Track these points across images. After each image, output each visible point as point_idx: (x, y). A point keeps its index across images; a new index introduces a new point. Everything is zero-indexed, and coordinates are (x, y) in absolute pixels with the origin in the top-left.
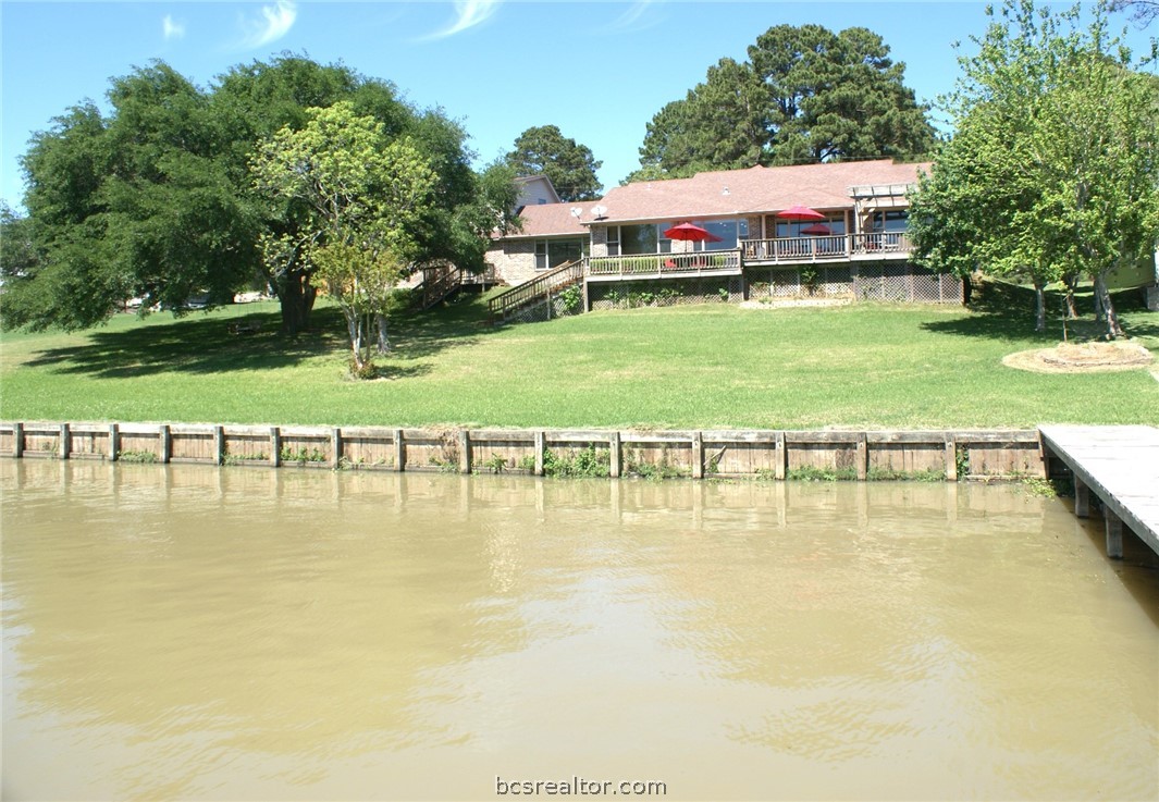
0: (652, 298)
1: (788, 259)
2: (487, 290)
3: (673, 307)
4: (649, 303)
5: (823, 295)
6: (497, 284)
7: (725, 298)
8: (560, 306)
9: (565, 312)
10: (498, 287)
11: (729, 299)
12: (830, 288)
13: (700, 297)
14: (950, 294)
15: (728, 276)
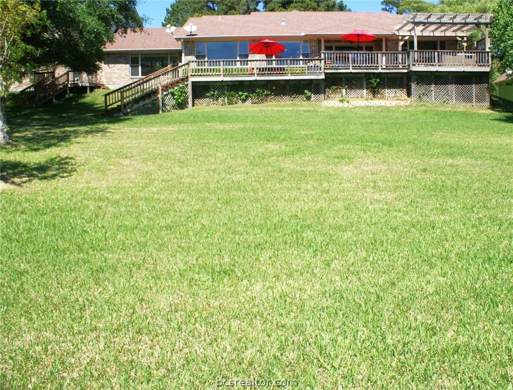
0: (247, 97)
1: (360, 67)
2: (91, 91)
3: (265, 104)
4: (244, 101)
5: (383, 98)
6: (99, 87)
7: (309, 98)
8: (170, 102)
9: (173, 106)
10: (101, 90)
11: (312, 98)
12: (388, 93)
13: (288, 97)
14: (480, 99)
15: (311, 80)
